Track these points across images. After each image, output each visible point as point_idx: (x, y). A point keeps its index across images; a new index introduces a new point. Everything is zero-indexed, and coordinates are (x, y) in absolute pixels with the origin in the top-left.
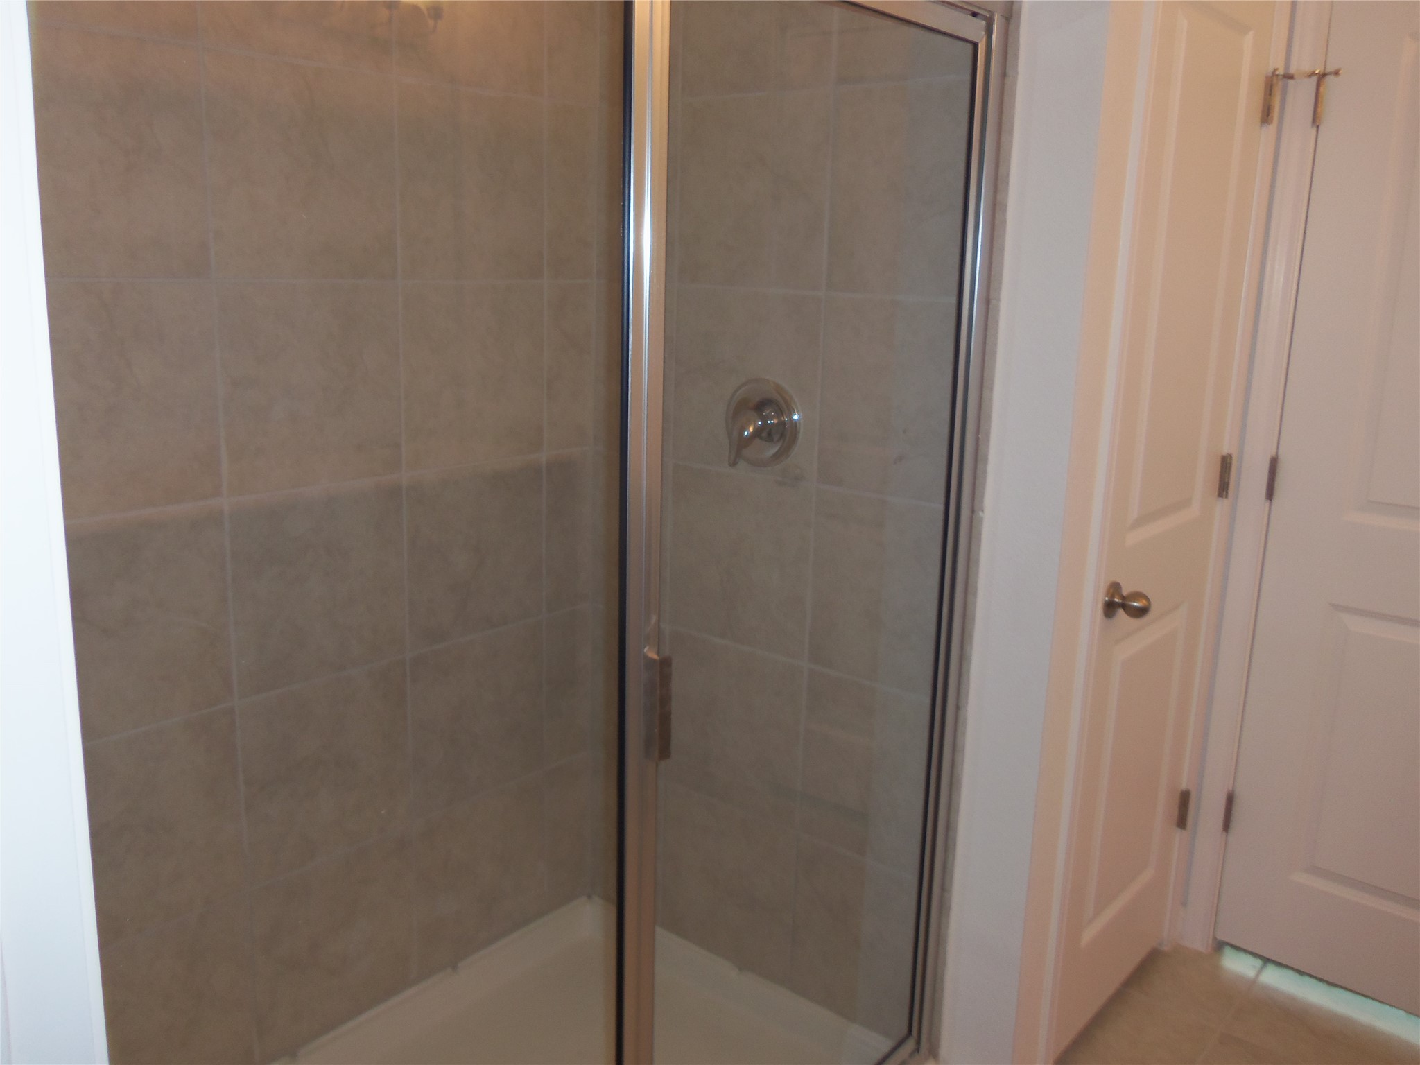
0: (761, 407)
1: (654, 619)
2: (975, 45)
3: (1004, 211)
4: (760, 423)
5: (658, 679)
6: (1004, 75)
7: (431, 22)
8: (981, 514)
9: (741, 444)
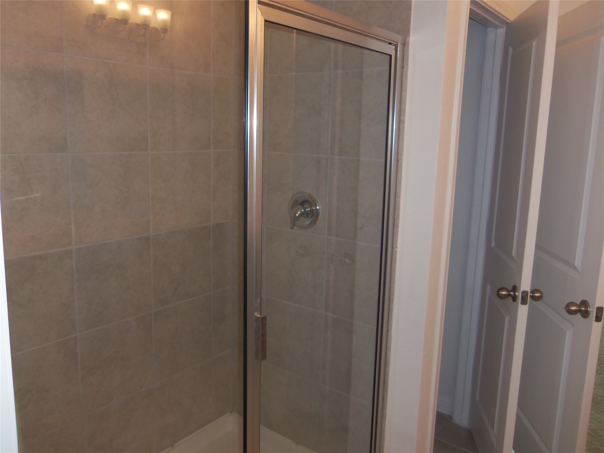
0: (303, 203)
1: (259, 300)
2: (391, 56)
3: (404, 123)
4: (303, 210)
5: (261, 326)
6: (403, 67)
7: (162, 34)
8: (396, 249)
9: (295, 220)
